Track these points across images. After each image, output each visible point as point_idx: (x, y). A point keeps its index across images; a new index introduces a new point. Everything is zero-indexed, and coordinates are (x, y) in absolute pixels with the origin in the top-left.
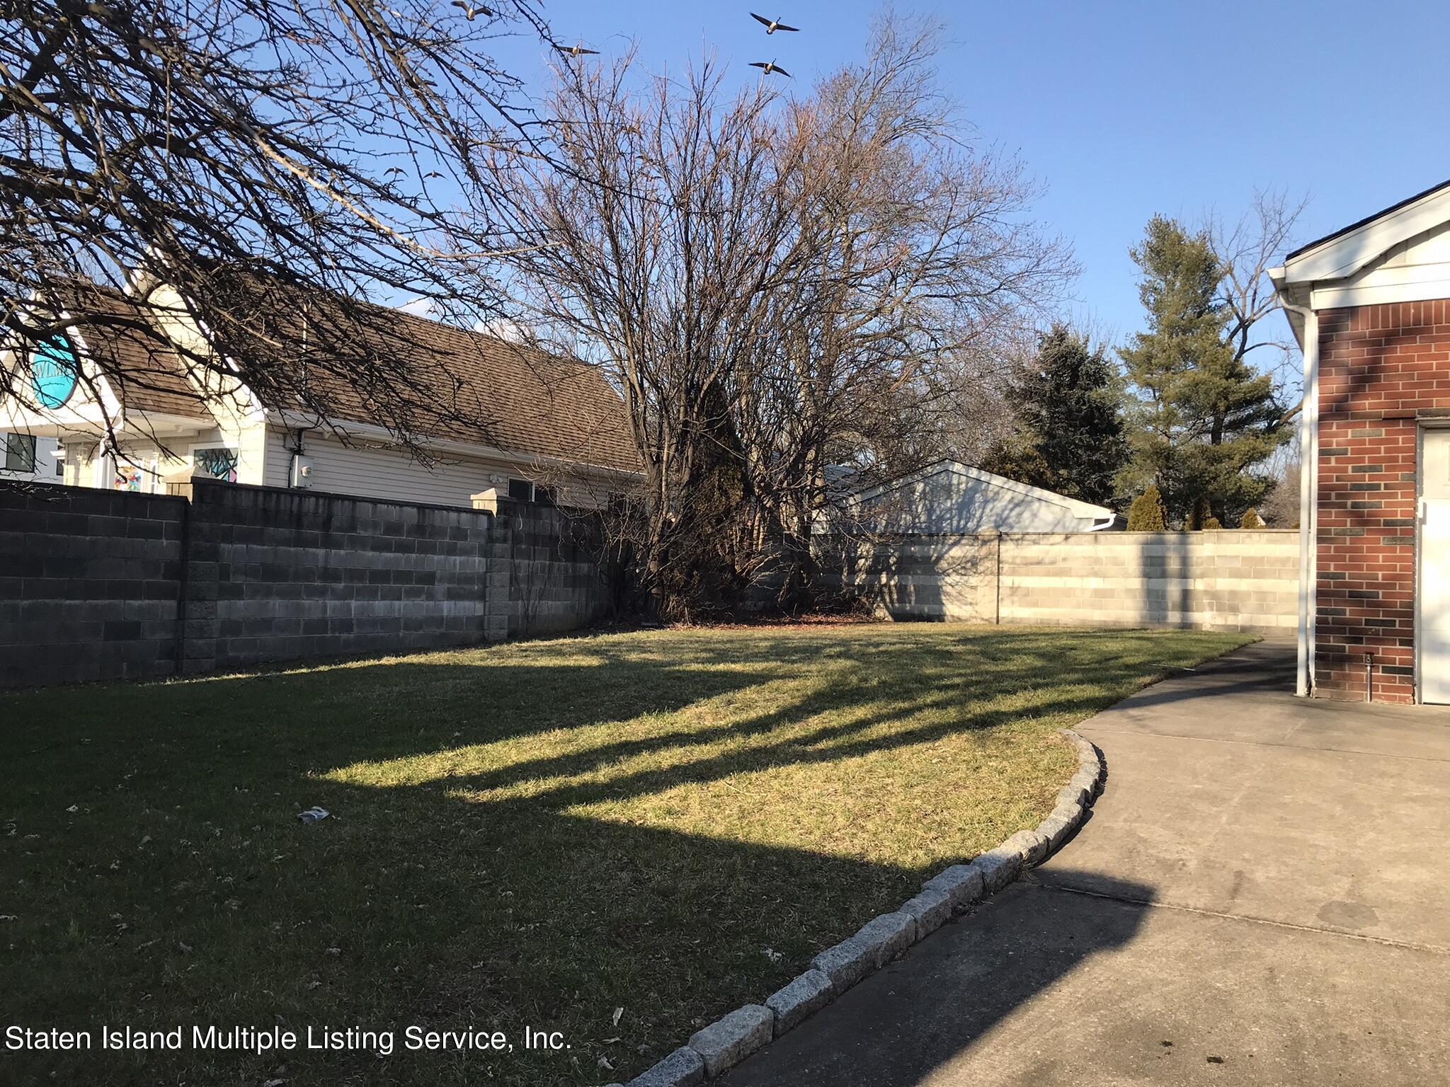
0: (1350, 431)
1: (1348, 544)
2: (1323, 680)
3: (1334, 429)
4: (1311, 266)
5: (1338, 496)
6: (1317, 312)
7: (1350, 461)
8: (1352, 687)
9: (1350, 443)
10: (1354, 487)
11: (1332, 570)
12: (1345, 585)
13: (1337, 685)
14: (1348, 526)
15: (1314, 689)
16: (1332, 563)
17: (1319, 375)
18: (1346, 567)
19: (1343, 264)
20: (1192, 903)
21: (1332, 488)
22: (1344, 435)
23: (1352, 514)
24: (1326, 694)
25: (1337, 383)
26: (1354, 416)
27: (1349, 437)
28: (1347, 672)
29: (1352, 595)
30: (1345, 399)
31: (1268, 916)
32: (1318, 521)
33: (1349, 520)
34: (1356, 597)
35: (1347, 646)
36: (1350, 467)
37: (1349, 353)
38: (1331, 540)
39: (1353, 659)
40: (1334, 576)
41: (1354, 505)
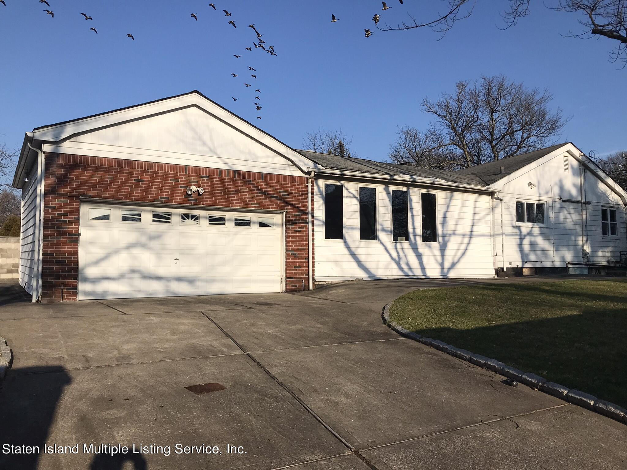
0: (56, 199)
1: (55, 242)
2: (44, 295)
3: (51, 198)
4: (44, 134)
5: (52, 224)
6: (44, 153)
7: (56, 211)
8: (55, 297)
9: (56, 204)
10: (58, 221)
11: (49, 252)
12: (54, 258)
13: (50, 297)
14: (55, 236)
15: (40, 299)
16: (49, 250)
17: (45, 177)
18: (54, 251)
19: (56, 136)
20: (77, 367)
21: (50, 221)
22: (54, 201)
23: (57, 231)
24: (46, 300)
25: (52, 181)
26: (58, 194)
27: (56, 202)
28: (54, 291)
29: (56, 262)
30: (55, 187)
31: (103, 365)
32: (43, 233)
33: (55, 233)
34: (58, 262)
35: (54, 281)
36: (56, 213)
37: (57, 170)
38: (48, 241)
39: (56, 286)
40: (50, 255)
41: (58, 228)
